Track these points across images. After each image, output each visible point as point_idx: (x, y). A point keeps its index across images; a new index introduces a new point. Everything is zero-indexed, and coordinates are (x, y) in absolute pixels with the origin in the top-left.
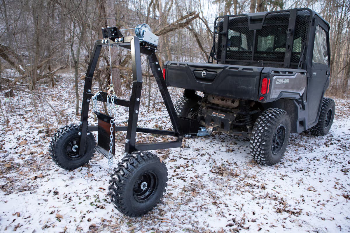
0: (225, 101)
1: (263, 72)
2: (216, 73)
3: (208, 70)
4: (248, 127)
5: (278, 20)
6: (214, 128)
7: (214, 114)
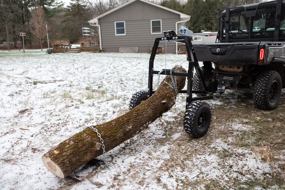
0: (232, 68)
1: (260, 45)
2: (227, 49)
3: (221, 47)
4: (251, 85)
5: (268, 8)
6: (226, 87)
7: (225, 78)
